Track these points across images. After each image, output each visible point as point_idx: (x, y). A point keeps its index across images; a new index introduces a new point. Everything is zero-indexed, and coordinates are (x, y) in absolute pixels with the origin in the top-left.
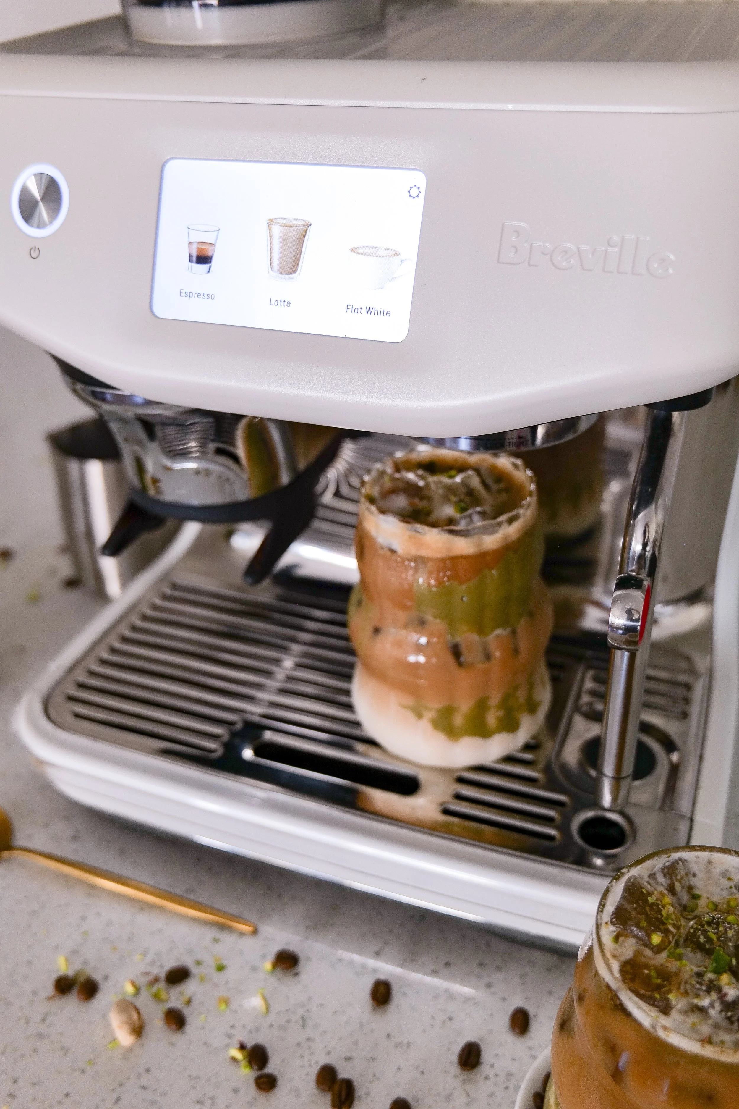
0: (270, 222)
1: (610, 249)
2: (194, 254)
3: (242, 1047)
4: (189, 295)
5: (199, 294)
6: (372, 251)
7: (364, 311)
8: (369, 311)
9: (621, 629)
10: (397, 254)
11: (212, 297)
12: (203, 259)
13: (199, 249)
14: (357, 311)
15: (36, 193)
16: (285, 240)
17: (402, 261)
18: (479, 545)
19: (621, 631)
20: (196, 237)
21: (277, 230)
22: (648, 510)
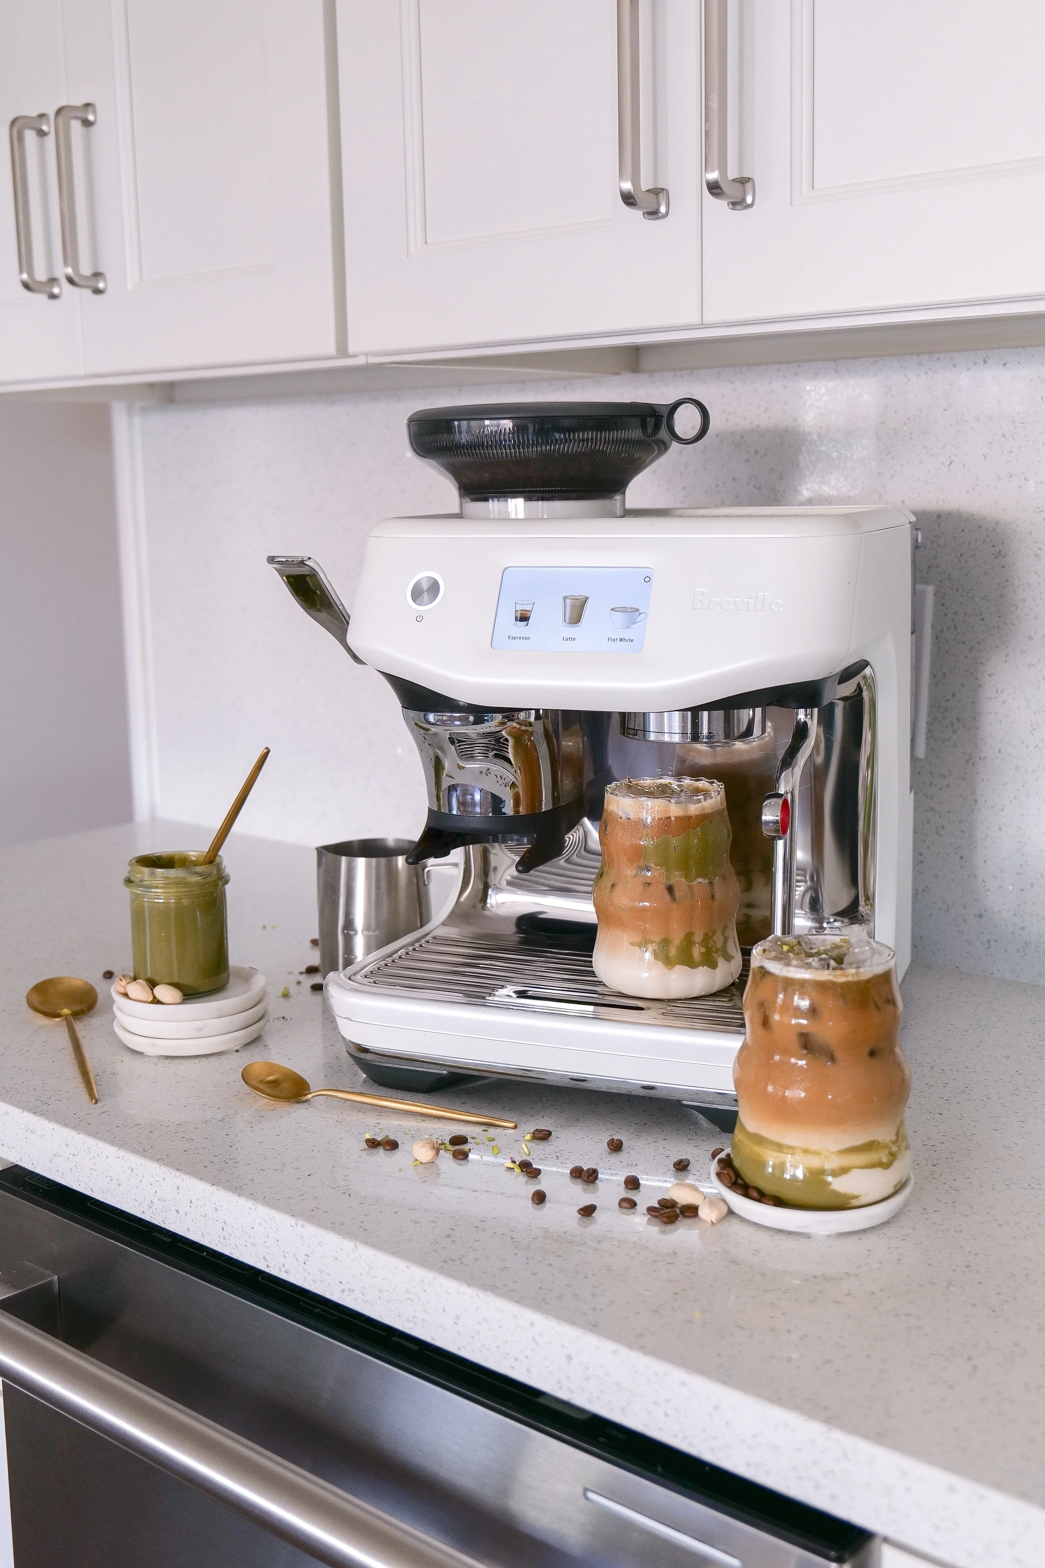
0: (565, 598)
1: (750, 600)
2: (519, 616)
3: (514, 1162)
4: (514, 638)
5: (520, 638)
6: (623, 610)
7: (618, 640)
8: (621, 640)
9: (771, 822)
10: (637, 610)
11: (529, 638)
12: (524, 618)
13: (521, 614)
14: (614, 640)
15: (425, 586)
16: (573, 607)
17: (640, 614)
18: (686, 810)
19: (771, 824)
20: (519, 608)
21: (568, 601)
22: (787, 771)
